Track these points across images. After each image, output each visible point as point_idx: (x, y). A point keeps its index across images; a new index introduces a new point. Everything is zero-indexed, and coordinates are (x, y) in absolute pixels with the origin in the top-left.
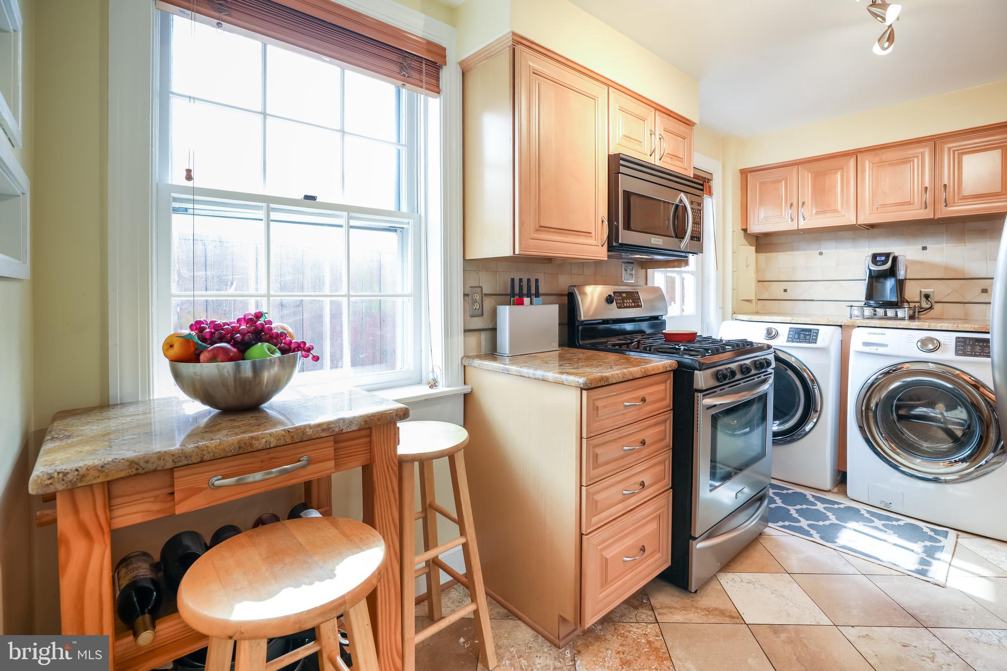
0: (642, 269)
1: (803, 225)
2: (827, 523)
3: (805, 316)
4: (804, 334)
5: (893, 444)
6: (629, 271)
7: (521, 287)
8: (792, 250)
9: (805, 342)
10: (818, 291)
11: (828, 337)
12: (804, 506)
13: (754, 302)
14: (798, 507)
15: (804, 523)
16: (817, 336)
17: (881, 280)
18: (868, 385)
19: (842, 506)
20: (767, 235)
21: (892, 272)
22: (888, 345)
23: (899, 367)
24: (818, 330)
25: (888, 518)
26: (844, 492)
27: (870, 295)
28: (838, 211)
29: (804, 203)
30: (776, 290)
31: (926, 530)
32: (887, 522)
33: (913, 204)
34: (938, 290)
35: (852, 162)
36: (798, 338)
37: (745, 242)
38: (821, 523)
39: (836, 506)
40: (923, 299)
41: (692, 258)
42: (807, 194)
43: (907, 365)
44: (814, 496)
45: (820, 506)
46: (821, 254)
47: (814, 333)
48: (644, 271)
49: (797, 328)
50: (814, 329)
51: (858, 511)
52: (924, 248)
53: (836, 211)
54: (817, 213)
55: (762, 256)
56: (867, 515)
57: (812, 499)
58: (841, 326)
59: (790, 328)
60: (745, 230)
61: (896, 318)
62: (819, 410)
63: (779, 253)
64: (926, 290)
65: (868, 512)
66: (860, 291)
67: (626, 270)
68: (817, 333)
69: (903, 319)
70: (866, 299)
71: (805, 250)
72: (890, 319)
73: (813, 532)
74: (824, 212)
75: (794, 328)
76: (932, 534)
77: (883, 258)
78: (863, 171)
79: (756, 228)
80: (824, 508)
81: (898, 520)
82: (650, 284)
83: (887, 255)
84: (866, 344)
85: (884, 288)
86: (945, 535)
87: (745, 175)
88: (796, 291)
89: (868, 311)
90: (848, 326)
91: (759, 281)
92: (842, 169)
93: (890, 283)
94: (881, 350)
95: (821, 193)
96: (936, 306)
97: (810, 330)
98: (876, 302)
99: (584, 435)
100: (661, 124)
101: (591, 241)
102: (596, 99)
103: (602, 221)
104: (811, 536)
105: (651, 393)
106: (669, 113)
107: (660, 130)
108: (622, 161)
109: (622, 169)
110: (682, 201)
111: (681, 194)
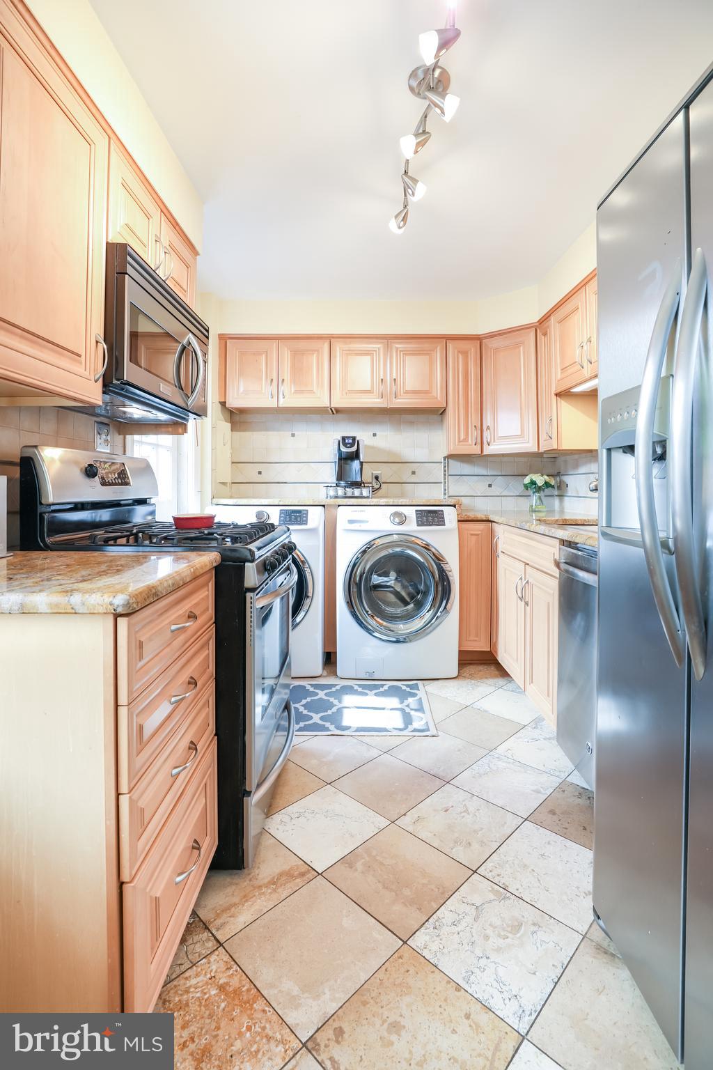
0: (120, 434)
1: (283, 403)
2: (334, 709)
3: (294, 496)
4: (295, 516)
5: (378, 617)
6: (104, 437)
8: (267, 430)
9: (297, 524)
10: (290, 473)
11: (316, 517)
12: (309, 699)
13: (228, 484)
14: (304, 702)
15: (316, 718)
16: (307, 517)
17: (349, 462)
18: (352, 564)
19: (338, 687)
20: (242, 411)
21: (356, 455)
22: (368, 522)
23: (372, 543)
24: (307, 511)
25: (376, 687)
26: (334, 673)
27: (340, 476)
28: (314, 393)
29: (283, 380)
30: (250, 473)
31: (404, 688)
32: (377, 691)
33: (373, 393)
34: (385, 472)
35: (326, 346)
36: (290, 520)
37: (221, 416)
38: (330, 712)
39: (334, 689)
40: (374, 480)
42: (286, 374)
43: (378, 540)
44: (312, 685)
45: (321, 694)
46: (293, 435)
47: (304, 514)
48: (121, 437)
49: (288, 510)
50: (304, 510)
51: (351, 687)
52: (375, 435)
53: (312, 392)
54: (296, 392)
55: (237, 434)
56: (360, 690)
57: (312, 689)
58: (324, 506)
59: (281, 510)
60: (223, 404)
61: (361, 497)
62: (310, 594)
63: (255, 433)
64: (376, 472)
65: (360, 686)
66: (329, 473)
67: (99, 434)
68: (307, 514)
69: (368, 497)
70: (337, 480)
71: (278, 430)
72: (357, 497)
73: (327, 724)
74: (301, 392)
75: (284, 510)
76: (408, 689)
77: (351, 441)
78: (335, 357)
79: (233, 403)
80: (326, 695)
81: (382, 686)
82: (128, 454)
83: (354, 439)
84: (351, 522)
85: (351, 470)
86: (416, 687)
87: (223, 342)
88: (271, 473)
89: (340, 491)
90: (329, 505)
91: (233, 463)
92: (318, 351)
93: (355, 465)
94: (364, 527)
95: (298, 372)
96: (384, 486)
97: (300, 512)
98: (346, 482)
99: (123, 699)
100: (167, 234)
101: (80, 369)
102: (93, 146)
103: (97, 342)
104: (327, 729)
105: (197, 605)
106: (175, 225)
107: (165, 241)
108: (129, 258)
109: (129, 270)
110: (190, 343)
111: (190, 335)
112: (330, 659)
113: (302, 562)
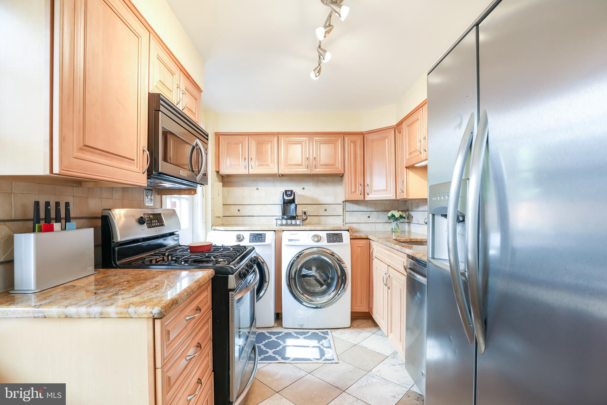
0: (158, 195)
1: (252, 172)
2: (281, 347)
3: (258, 225)
4: (258, 237)
5: (306, 294)
6: (149, 197)
7: (47, 211)
8: (243, 186)
9: (260, 242)
10: (256, 210)
11: (270, 237)
12: (266, 341)
13: (221, 218)
14: (264, 343)
15: (271, 352)
16: (265, 238)
17: (289, 204)
18: (291, 264)
19: (283, 334)
20: (228, 176)
21: (293, 201)
22: (299, 240)
23: (302, 252)
24: (265, 234)
25: (304, 333)
26: (281, 325)
27: (284, 212)
28: (269, 166)
29: (252, 158)
30: (233, 210)
31: (320, 334)
32: (305, 336)
33: (302, 165)
34: (310, 210)
35: (276, 139)
36: (256, 240)
37: (216, 179)
38: (278, 349)
39: (281, 335)
40: (304, 214)
41: (199, 188)
42: (253, 154)
43: (305, 251)
44: (268, 332)
45: (274, 338)
46: (257, 189)
47: (263, 236)
48: (160, 196)
49: (254, 234)
50: (263, 234)
51: (290, 333)
52: (303, 189)
53: (268, 165)
54: (259, 165)
55: (226, 189)
56: (295, 335)
57: (268, 335)
58: (275, 231)
59: (250, 234)
60: (218, 172)
61: (296, 225)
62: (267, 280)
63: (235, 188)
64: (305, 210)
65: (295, 333)
66: (278, 211)
67: (147, 196)
68: (265, 236)
69: (300, 225)
70: (282, 215)
71: (249, 186)
72: (294, 225)
73: (277, 356)
74: (262, 165)
75: (252, 234)
76: (322, 335)
77: (290, 193)
78: (281, 145)
79: (224, 171)
80: (276, 338)
81: (308, 332)
82: (164, 207)
83: (292, 191)
84: (290, 240)
85: (290, 209)
86: (327, 333)
87: (217, 137)
88: (245, 211)
89: (284, 222)
90: (278, 231)
91: (224, 205)
92: (271, 142)
93: (293, 206)
94: (297, 243)
95: (260, 153)
96: (309, 218)
97: (261, 234)
98: (287, 216)
99: (159, 364)
100: (183, 83)
101: (134, 168)
102: (140, 38)
103: (144, 151)
104: (277, 359)
105: (201, 301)
106: (188, 76)
107: (182, 87)
108: (161, 102)
109: (162, 108)
110: (197, 145)
111: (198, 140)
112: (278, 317)
113: (262, 262)
